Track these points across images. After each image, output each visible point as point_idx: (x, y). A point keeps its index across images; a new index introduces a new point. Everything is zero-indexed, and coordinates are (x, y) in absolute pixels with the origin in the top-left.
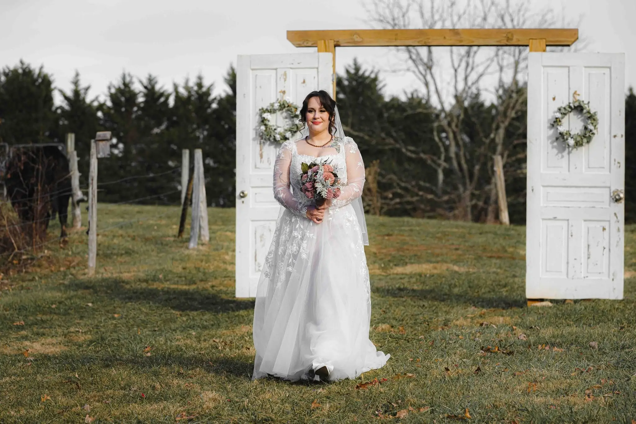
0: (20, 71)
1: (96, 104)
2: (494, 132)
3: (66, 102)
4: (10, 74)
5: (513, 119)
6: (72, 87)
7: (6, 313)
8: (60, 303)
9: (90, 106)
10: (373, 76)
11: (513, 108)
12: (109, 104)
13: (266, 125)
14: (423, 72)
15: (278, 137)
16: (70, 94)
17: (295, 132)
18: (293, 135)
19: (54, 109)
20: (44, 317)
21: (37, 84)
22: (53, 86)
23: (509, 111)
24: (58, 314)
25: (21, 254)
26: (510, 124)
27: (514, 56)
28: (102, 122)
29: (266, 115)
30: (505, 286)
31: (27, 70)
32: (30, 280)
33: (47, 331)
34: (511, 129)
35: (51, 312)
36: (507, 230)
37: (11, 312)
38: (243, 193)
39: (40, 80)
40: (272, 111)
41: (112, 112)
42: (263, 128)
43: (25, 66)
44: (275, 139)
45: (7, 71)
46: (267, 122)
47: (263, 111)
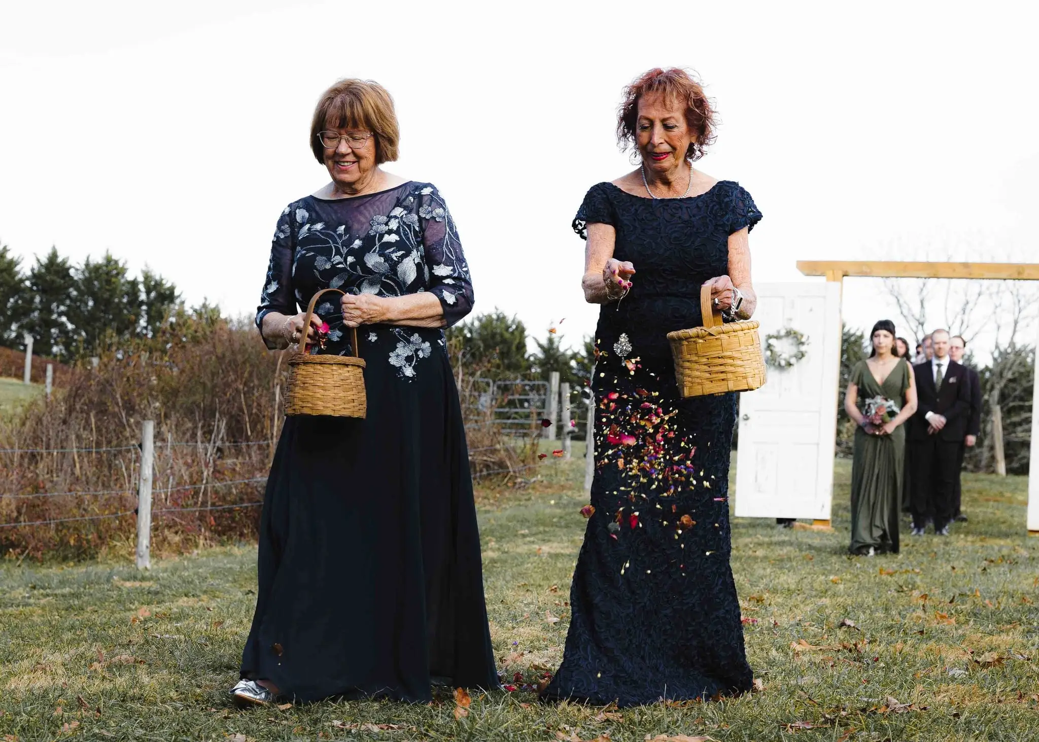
0: (494, 317)
1: (569, 353)
2: (988, 393)
3: (539, 349)
4: (484, 319)
5: (1010, 381)
6: (548, 335)
7: (510, 524)
8: (561, 517)
9: (563, 354)
10: (859, 334)
11: (1010, 369)
12: (584, 353)
13: (771, 351)
14: (915, 329)
15: (783, 363)
16: (544, 342)
17: (801, 358)
18: (797, 361)
19: (526, 356)
20: (547, 529)
21: (511, 330)
22: (526, 333)
23: (1006, 371)
24: (561, 527)
25: (516, 477)
26: (1006, 386)
27: (1014, 314)
28: (574, 371)
29: (772, 341)
30: (1004, 522)
31: (501, 316)
32: (526, 500)
33: (552, 538)
34: (1006, 391)
35: (553, 525)
36: (1003, 479)
37: (515, 522)
38: (746, 415)
39: (514, 327)
40: (778, 337)
41: (586, 361)
42: (769, 353)
43: (499, 312)
44: (779, 364)
45: (481, 316)
46: (772, 348)
47: (770, 337)
